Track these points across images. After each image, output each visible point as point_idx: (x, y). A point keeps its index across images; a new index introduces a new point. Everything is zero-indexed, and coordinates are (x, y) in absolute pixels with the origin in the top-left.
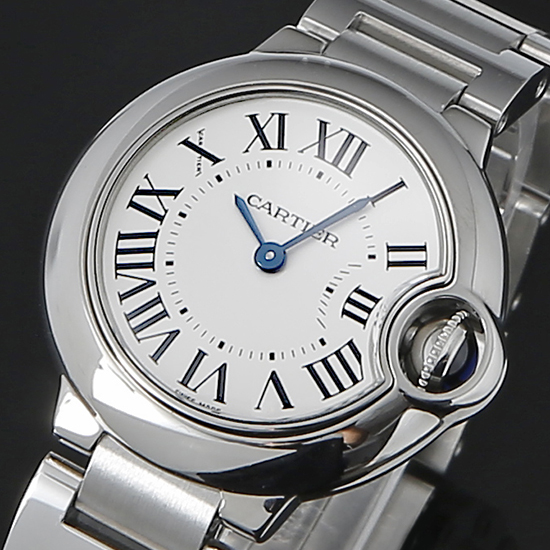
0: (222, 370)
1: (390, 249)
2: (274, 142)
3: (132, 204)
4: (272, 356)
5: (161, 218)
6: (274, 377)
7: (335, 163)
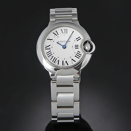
0: (66, 61)
1: (76, 39)
2: (57, 34)
3: (46, 49)
4: (71, 57)
5: (50, 49)
6: (72, 59)
7: (65, 33)
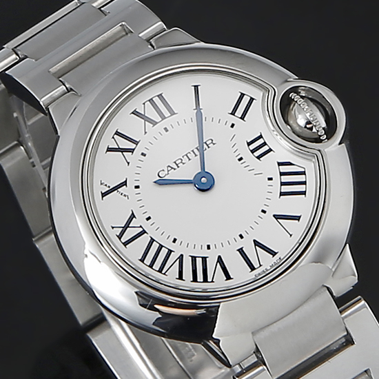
0: (256, 243)
1: (233, 113)
2: (131, 146)
3: (125, 244)
4: (264, 211)
5: (144, 232)
6: (277, 217)
7: (163, 118)
